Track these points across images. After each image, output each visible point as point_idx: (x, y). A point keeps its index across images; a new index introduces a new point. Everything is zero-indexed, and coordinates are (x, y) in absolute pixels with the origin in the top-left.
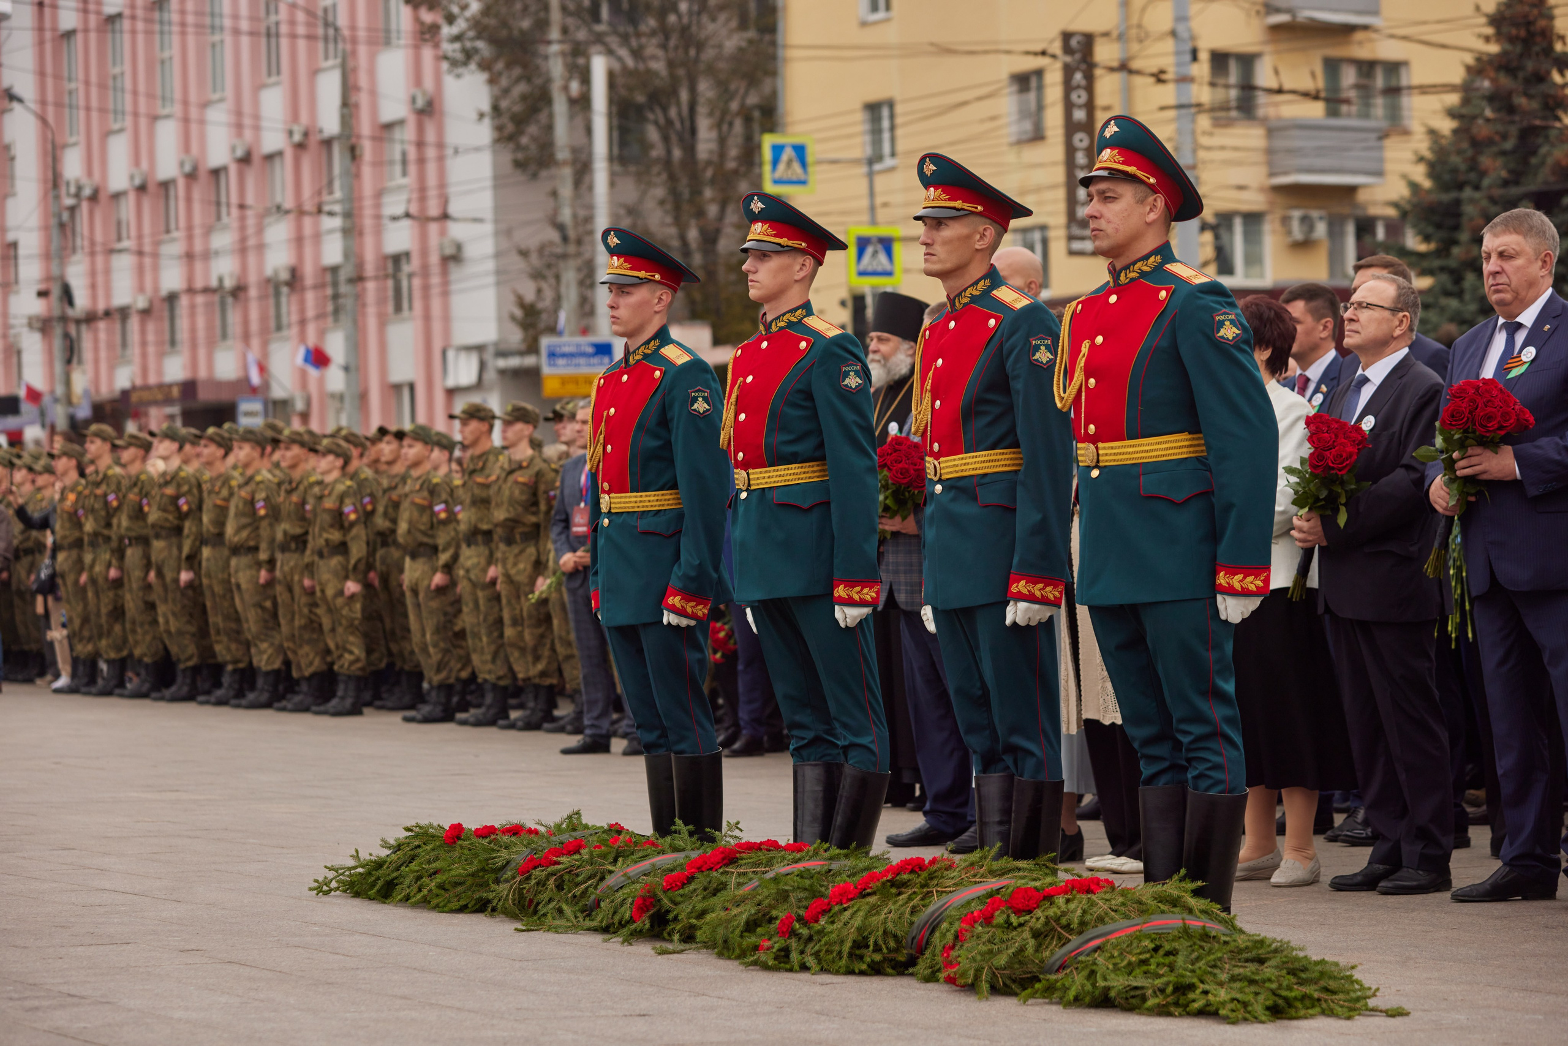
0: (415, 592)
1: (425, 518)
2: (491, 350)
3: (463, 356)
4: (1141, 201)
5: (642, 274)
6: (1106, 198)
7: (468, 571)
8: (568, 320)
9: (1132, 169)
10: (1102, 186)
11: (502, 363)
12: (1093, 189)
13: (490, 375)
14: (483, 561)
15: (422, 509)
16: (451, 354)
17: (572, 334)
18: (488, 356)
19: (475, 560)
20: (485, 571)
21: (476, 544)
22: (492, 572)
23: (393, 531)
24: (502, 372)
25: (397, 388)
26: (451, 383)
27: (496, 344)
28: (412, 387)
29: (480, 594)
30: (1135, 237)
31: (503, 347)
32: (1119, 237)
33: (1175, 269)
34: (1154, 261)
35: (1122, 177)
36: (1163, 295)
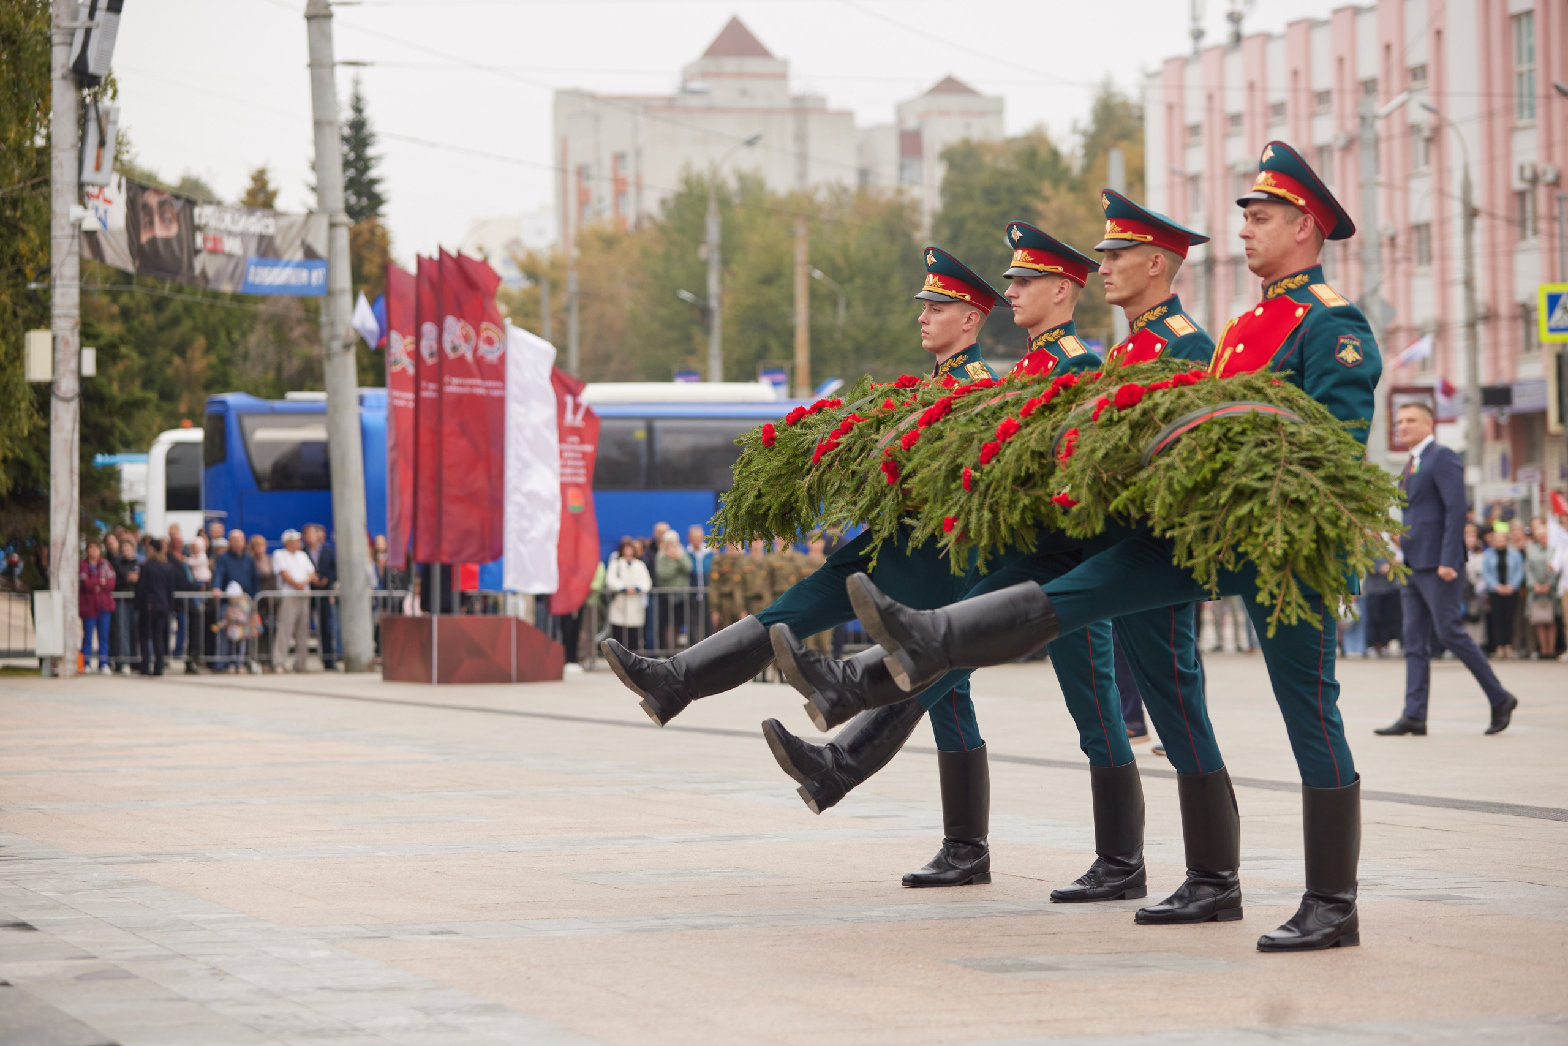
5: (953, 293)
9: (1283, 192)
10: (1258, 208)
33: (1318, 289)
34: (1300, 279)
35: (1274, 199)
36: (1300, 312)
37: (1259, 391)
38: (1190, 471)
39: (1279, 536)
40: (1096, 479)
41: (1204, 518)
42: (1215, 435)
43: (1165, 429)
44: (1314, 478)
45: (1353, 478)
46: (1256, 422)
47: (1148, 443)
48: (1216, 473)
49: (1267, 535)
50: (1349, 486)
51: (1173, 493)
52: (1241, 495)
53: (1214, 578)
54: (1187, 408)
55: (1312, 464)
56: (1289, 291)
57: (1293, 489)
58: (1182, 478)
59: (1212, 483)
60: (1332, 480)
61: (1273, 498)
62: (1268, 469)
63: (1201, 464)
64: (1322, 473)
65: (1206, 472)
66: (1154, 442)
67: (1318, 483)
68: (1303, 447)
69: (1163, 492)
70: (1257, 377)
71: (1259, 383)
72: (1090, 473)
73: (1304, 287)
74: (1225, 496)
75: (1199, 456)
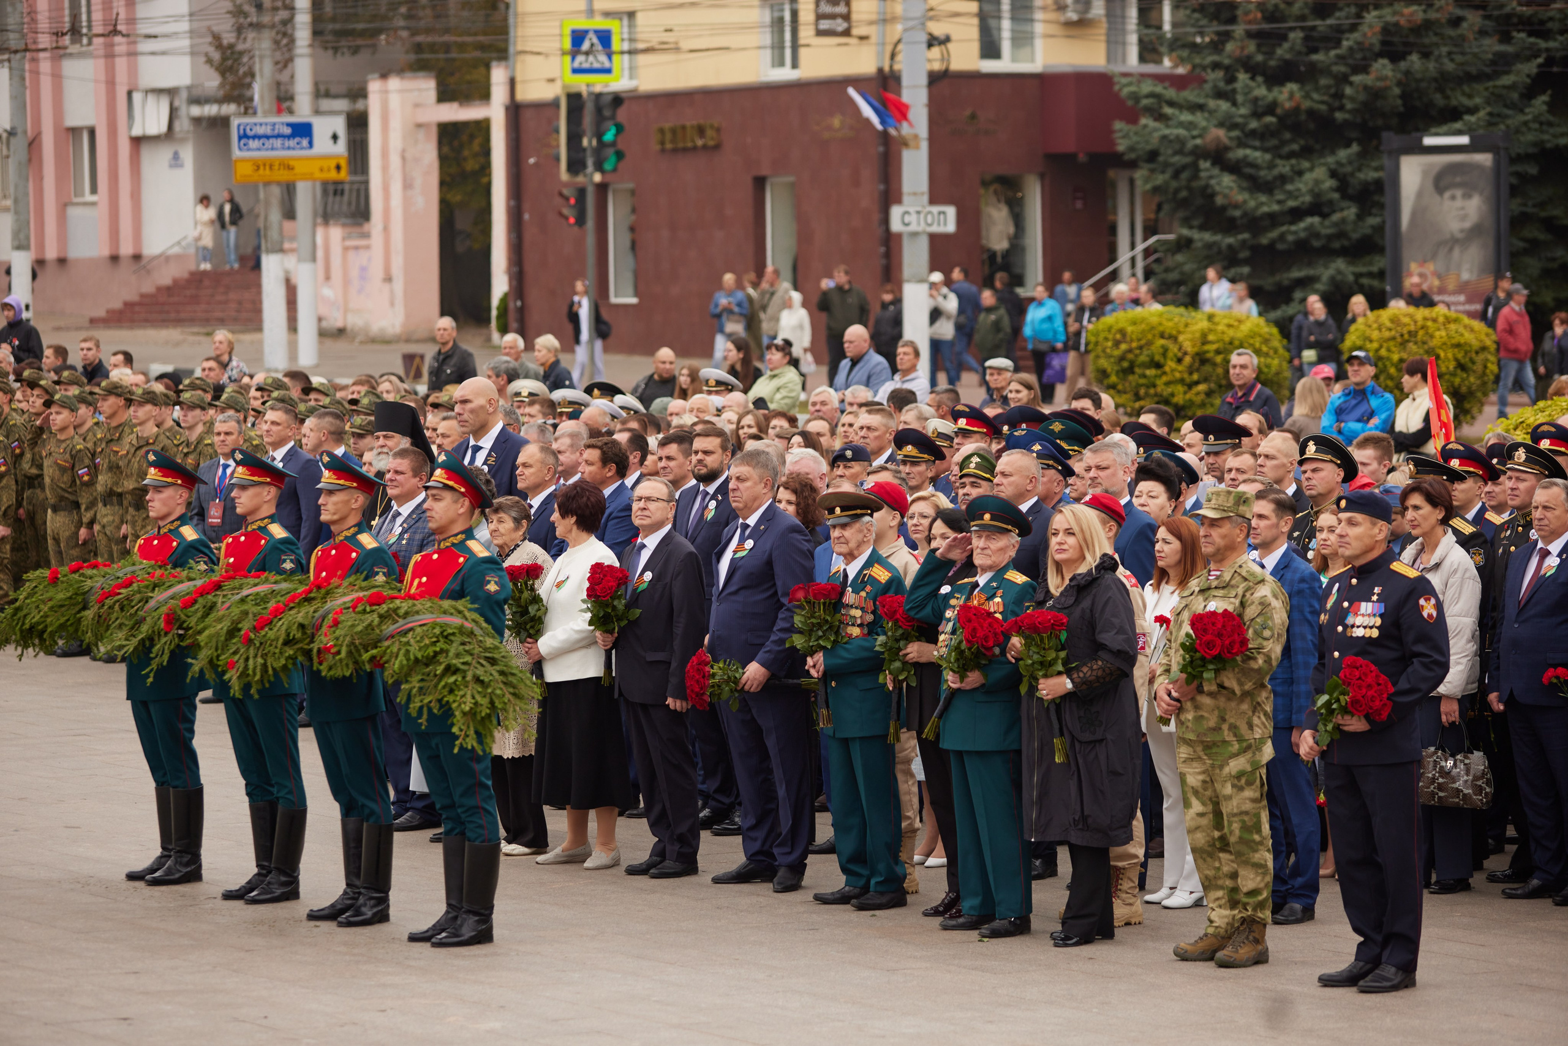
0: (57, 540)
1: (66, 478)
2: (184, 95)
3: (151, 98)
4: (456, 502)
5: (169, 480)
6: (436, 498)
7: (104, 527)
8: (262, 97)
9: (451, 483)
10: (434, 492)
11: (196, 111)
12: (430, 492)
13: (183, 125)
14: (117, 519)
15: (63, 470)
16: (137, 97)
17: (266, 113)
18: (180, 102)
19: (110, 518)
20: (119, 528)
21: (112, 504)
22: (124, 529)
23: (40, 476)
24: (197, 121)
25: (75, 131)
26: (137, 131)
27: (189, 88)
28: (92, 132)
29: (115, 548)
30: (452, 522)
31: (197, 92)
32: (443, 522)
33: (472, 544)
34: (460, 537)
35: (446, 487)
36: (461, 560)
37: (460, 612)
38: (420, 649)
39: (469, 698)
40: (352, 643)
41: (422, 680)
42: (437, 631)
43: (401, 622)
44: (494, 670)
45: (513, 674)
46: (461, 630)
47: (389, 628)
48: (436, 654)
49: (463, 696)
50: (511, 679)
51: (408, 660)
52: (450, 670)
53: (425, 716)
54: (417, 613)
55: (493, 661)
56: (453, 544)
57: (480, 672)
58: (415, 651)
59: (432, 660)
60: (502, 673)
61: (469, 678)
62: (468, 658)
63: (427, 646)
64: (498, 668)
65: (430, 651)
66: (392, 628)
67: (496, 674)
68: (486, 650)
69: (401, 657)
70: (460, 604)
71: (461, 608)
72: (348, 639)
73: (463, 542)
74: (440, 670)
75: (427, 641)
